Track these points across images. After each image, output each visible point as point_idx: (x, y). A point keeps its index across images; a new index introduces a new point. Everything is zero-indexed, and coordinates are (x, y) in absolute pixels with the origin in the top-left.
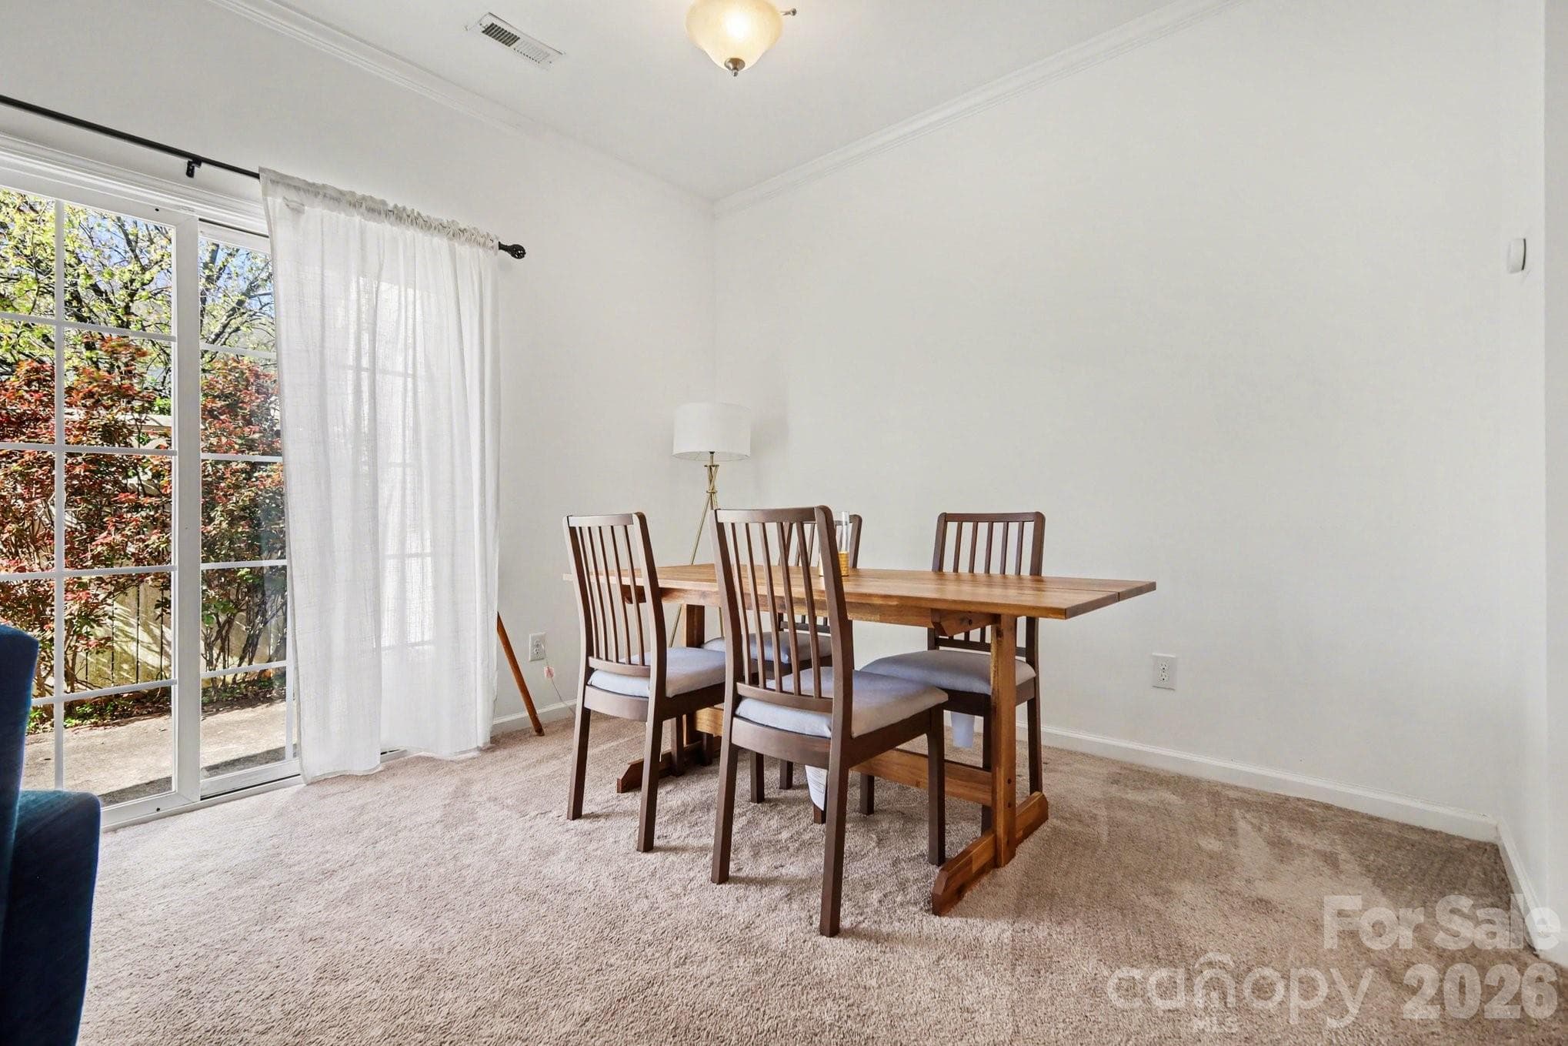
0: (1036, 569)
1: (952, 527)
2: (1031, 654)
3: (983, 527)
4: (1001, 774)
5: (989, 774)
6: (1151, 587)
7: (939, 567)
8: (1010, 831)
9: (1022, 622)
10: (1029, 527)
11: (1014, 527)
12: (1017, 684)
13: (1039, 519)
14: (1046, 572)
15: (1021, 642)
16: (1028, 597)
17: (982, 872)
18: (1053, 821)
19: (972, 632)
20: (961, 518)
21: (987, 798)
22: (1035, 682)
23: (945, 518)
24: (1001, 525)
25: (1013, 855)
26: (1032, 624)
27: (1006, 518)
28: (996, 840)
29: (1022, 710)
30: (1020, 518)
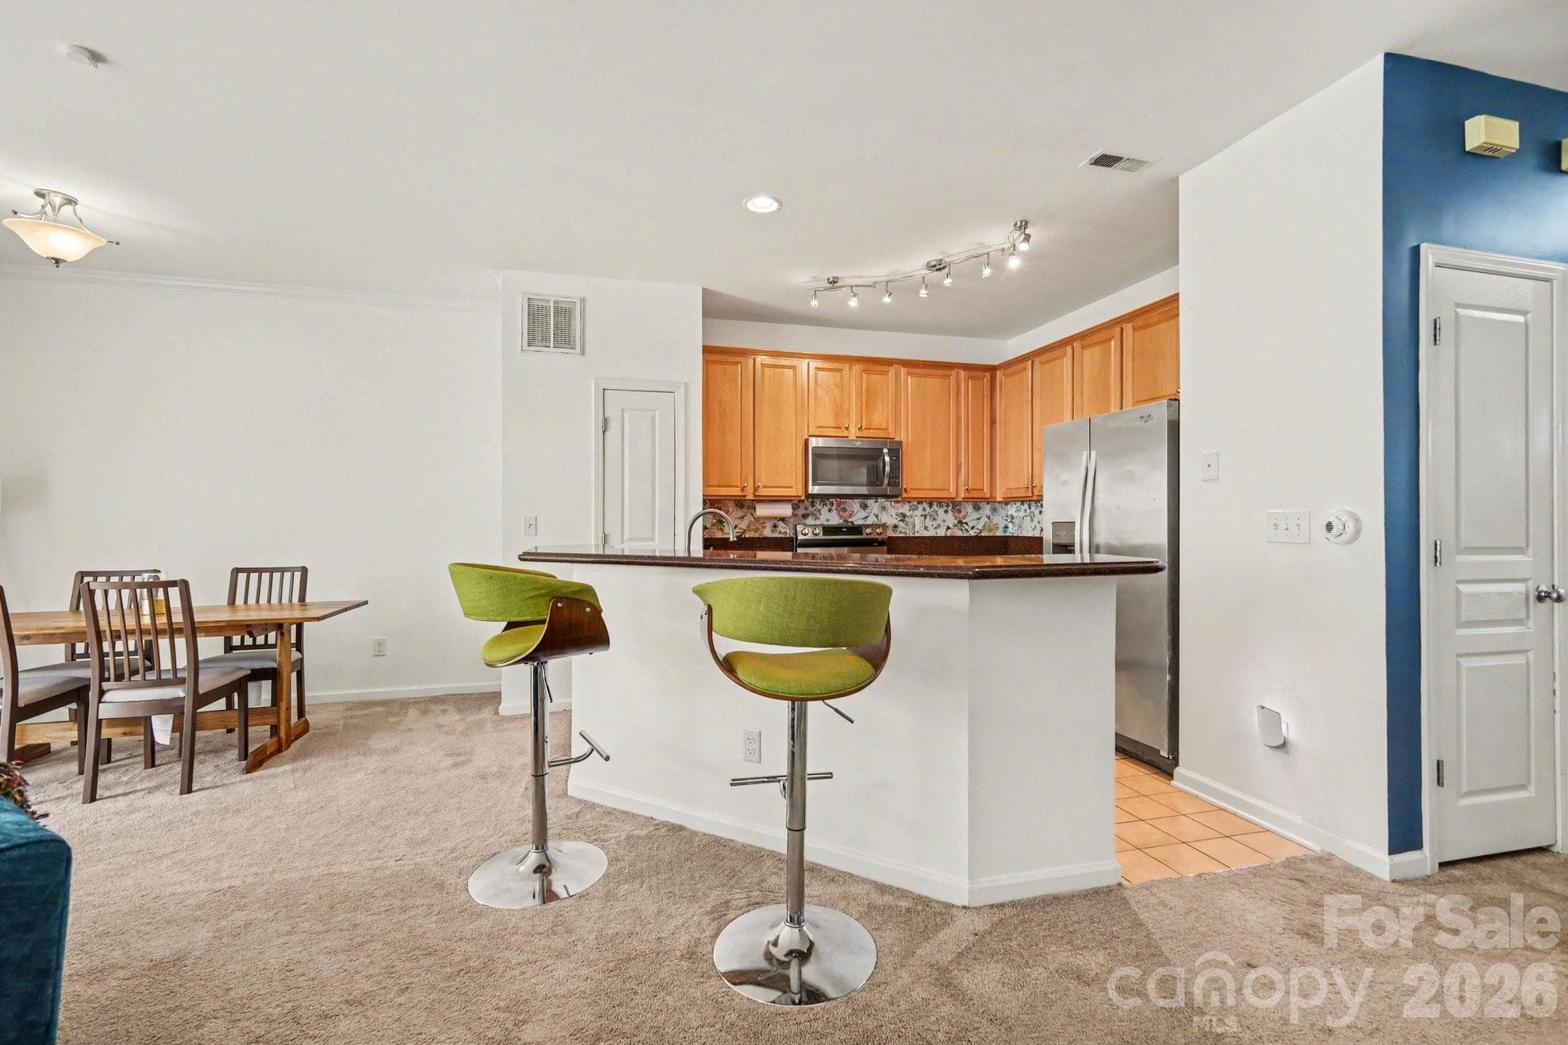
0: (302, 598)
1: (242, 577)
2: (299, 646)
3: (266, 576)
4: (283, 705)
5: (275, 708)
6: (366, 603)
7: (232, 601)
8: (288, 734)
9: (294, 628)
10: (298, 575)
11: (287, 575)
12: (292, 661)
13: (304, 571)
14: (308, 600)
15: (293, 640)
16: (297, 614)
17: (272, 755)
18: (311, 732)
19: (258, 638)
20: (249, 571)
21: (274, 721)
22: (301, 660)
23: (236, 571)
24: (279, 574)
25: (289, 747)
26: (300, 627)
27: (282, 570)
28: (280, 739)
29: (294, 675)
30: (292, 570)
